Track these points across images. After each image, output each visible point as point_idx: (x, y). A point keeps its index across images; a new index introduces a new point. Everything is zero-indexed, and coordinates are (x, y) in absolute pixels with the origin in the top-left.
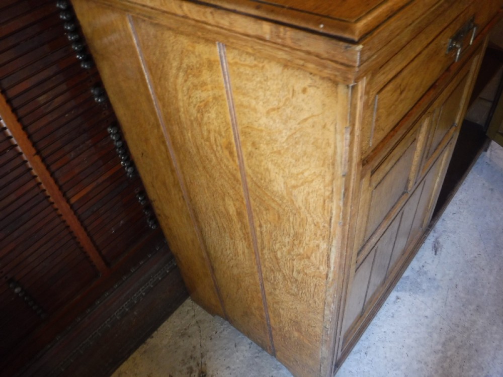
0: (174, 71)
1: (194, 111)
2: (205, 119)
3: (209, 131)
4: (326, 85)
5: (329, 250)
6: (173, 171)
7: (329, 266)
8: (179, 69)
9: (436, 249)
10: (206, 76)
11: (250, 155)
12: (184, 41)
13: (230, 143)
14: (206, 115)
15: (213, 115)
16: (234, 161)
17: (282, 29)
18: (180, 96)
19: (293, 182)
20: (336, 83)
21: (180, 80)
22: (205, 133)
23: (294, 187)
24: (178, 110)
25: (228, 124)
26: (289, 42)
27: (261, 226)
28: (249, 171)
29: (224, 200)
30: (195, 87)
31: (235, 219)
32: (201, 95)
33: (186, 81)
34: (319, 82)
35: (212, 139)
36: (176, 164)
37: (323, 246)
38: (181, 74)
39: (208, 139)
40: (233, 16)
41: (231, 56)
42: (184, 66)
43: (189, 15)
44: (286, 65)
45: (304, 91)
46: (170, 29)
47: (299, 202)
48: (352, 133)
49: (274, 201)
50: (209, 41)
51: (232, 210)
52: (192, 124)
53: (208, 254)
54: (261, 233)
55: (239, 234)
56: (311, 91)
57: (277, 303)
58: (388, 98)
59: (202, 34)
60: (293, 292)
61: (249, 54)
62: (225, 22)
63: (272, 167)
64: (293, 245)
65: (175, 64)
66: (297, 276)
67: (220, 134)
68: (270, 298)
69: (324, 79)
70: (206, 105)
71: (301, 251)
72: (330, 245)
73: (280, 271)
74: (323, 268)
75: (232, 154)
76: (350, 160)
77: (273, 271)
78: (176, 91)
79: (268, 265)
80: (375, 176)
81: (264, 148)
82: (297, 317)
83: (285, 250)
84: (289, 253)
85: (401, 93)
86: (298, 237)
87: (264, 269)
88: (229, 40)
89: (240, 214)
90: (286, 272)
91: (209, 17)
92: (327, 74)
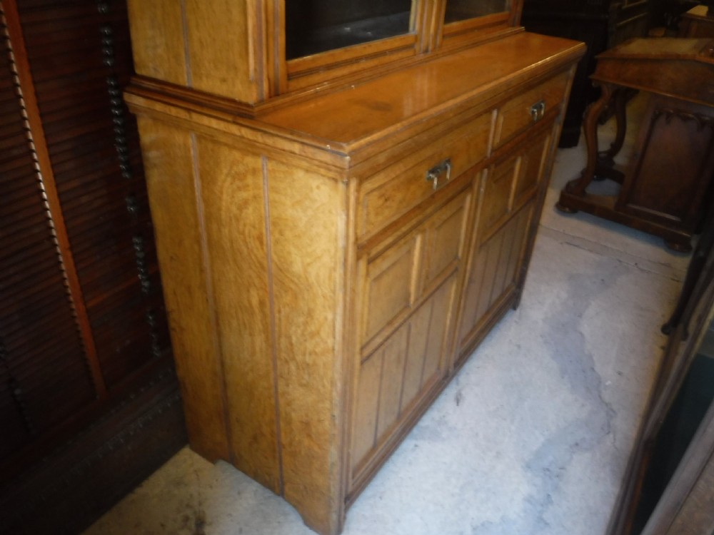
0: (223, 177)
1: (234, 209)
2: (243, 214)
3: (245, 225)
4: (330, 183)
5: (334, 320)
6: (202, 271)
7: (334, 338)
8: (227, 175)
9: (458, 400)
10: (250, 180)
11: (277, 242)
12: (237, 155)
13: (261, 234)
14: (245, 211)
15: (250, 210)
16: (263, 249)
17: (306, 148)
18: (225, 197)
19: (308, 260)
20: (335, 180)
21: (227, 184)
22: (241, 227)
23: (309, 264)
24: (220, 209)
25: (261, 217)
26: (310, 155)
27: (280, 312)
28: (275, 257)
29: (248, 291)
30: (239, 189)
31: (257, 311)
32: (244, 195)
33: (232, 184)
34: (327, 181)
35: (247, 232)
36: (207, 264)
37: (330, 316)
38: (229, 179)
39: (243, 233)
40: (276, 139)
41: (271, 165)
42: (233, 172)
43: (246, 136)
44: (307, 171)
45: (318, 187)
46: (226, 145)
47: (312, 279)
48: (348, 215)
49: (293, 281)
50: (255, 154)
51: (255, 301)
52: (231, 220)
53: (223, 364)
54: (280, 320)
55: (258, 326)
56: (323, 187)
57: (289, 404)
58: (374, 200)
59: (252, 149)
60: (304, 382)
61: (283, 163)
62: (270, 141)
63: (293, 250)
64: (306, 324)
65: (225, 171)
66: (309, 359)
67: (254, 227)
68: (282, 401)
69: (330, 178)
70: (246, 202)
71: (312, 328)
72: (335, 314)
73: (294, 359)
74: (330, 342)
75: (261, 243)
76: (347, 237)
77: (287, 362)
78: (222, 193)
79: (283, 355)
80: (371, 267)
81: (288, 234)
82: (307, 415)
83: (299, 332)
84: (303, 334)
85: (386, 200)
86: (310, 314)
87: (279, 363)
88: (271, 154)
89: (262, 303)
90: (299, 358)
91: (259, 138)
92: (331, 174)
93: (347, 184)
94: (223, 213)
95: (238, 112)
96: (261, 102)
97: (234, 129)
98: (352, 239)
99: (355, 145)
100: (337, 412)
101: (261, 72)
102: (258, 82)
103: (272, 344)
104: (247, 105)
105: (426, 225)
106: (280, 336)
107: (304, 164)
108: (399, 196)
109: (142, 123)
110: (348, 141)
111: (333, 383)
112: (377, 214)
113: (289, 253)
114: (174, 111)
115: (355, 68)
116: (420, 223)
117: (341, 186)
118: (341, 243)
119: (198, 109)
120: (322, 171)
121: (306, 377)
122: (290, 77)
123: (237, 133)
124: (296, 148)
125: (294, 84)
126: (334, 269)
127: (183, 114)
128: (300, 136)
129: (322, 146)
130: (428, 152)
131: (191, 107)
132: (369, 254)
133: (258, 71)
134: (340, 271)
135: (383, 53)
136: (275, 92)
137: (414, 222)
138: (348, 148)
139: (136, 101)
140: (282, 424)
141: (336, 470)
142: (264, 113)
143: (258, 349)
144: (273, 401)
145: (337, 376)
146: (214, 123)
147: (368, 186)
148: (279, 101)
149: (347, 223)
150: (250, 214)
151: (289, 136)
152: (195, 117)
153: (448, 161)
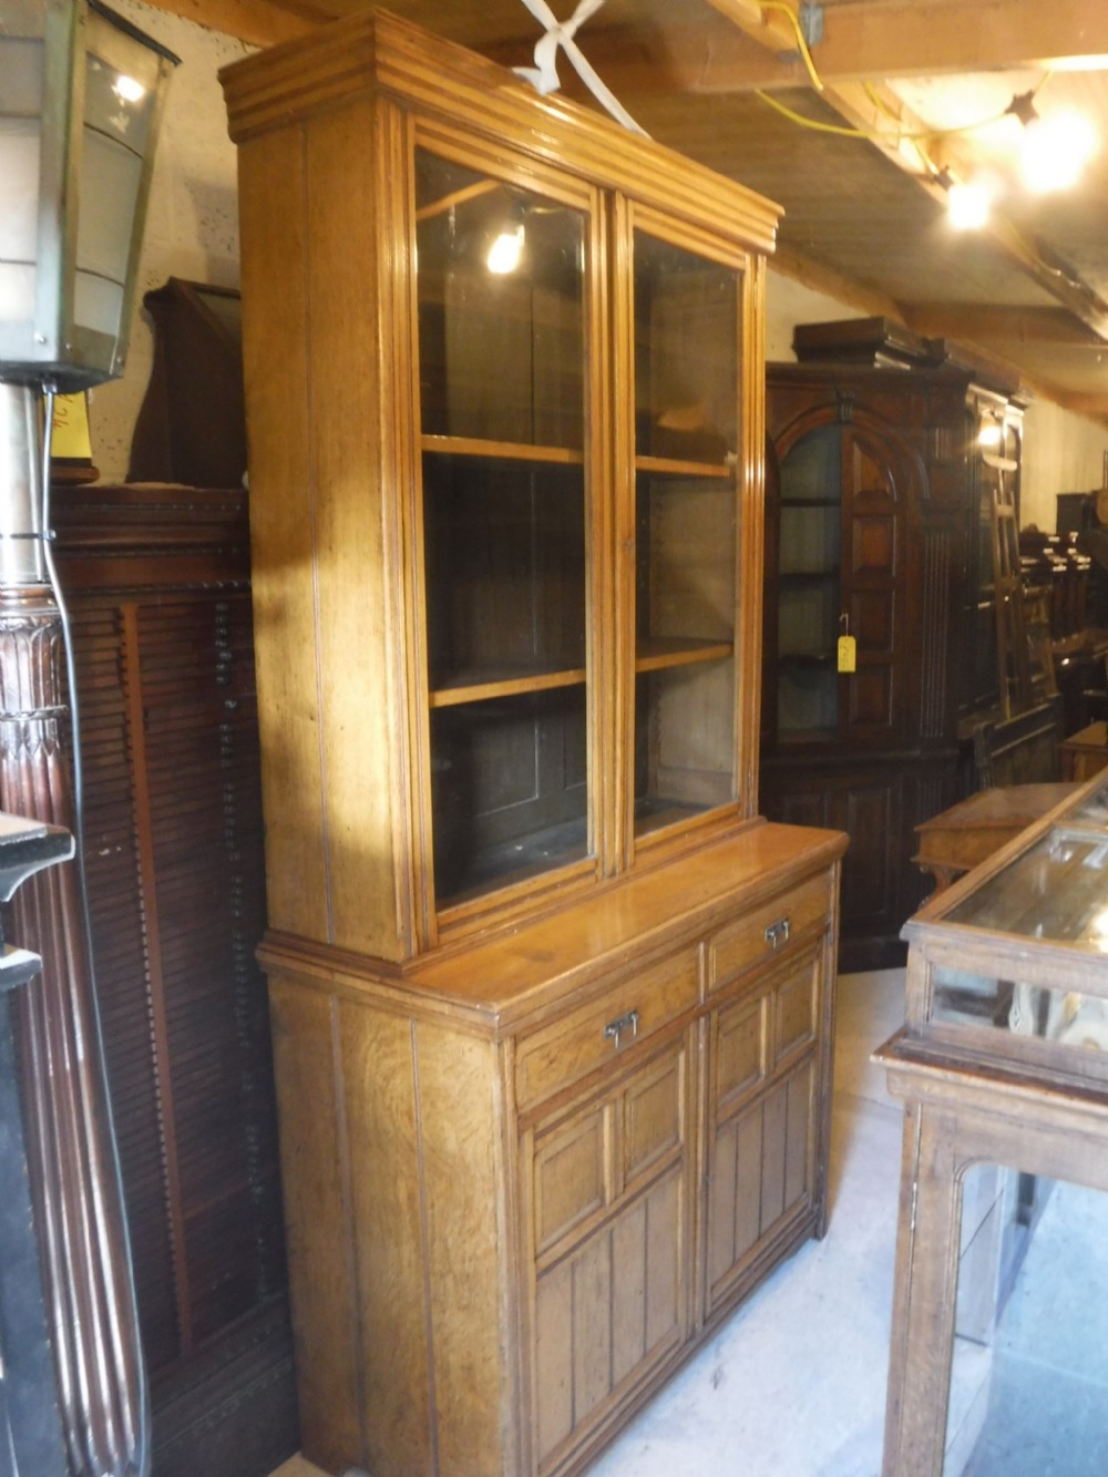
0: (367, 1043)
1: (379, 1080)
2: (390, 1086)
3: (392, 1099)
4: (482, 1044)
5: (495, 1208)
6: (337, 1161)
7: (497, 1232)
8: (372, 1041)
9: (716, 1381)
10: (397, 1045)
11: (428, 1116)
12: (383, 1017)
13: (410, 1108)
14: (392, 1081)
15: (398, 1081)
16: (412, 1127)
17: (456, 1008)
18: (368, 1066)
19: (464, 1135)
20: (487, 1042)
21: (372, 1051)
22: (387, 1101)
23: (464, 1141)
24: (363, 1081)
25: (410, 1087)
26: (460, 1016)
27: (433, 1206)
28: (426, 1135)
29: (395, 1183)
30: (386, 1056)
31: (405, 1208)
32: (390, 1063)
33: (377, 1051)
34: (479, 1043)
35: (394, 1106)
36: (344, 1152)
37: (491, 1205)
38: (374, 1046)
39: (389, 1108)
41: (420, 1028)
42: (379, 1037)
43: (393, 997)
44: (458, 1033)
45: (470, 1050)
46: (371, 1007)
47: (469, 1158)
48: (503, 1080)
49: (447, 1164)
50: (403, 1017)
51: (403, 1195)
52: (375, 1093)
53: (358, 1296)
54: (433, 1216)
55: (407, 1230)
56: (475, 1049)
57: (445, 1342)
58: (535, 1062)
59: (399, 1010)
60: (464, 1302)
61: (433, 1025)
62: (419, 1002)
63: (446, 1124)
64: (464, 1216)
65: (370, 1037)
66: (469, 1267)
67: (402, 1099)
68: (437, 1339)
69: (481, 1040)
70: (394, 1071)
71: (472, 1223)
72: (495, 1199)
73: (450, 1271)
74: (492, 1237)
75: (410, 1119)
76: (504, 1103)
77: (442, 1276)
78: (365, 1061)
79: (438, 1267)
80: (540, 1144)
81: (441, 1105)
82: (469, 1354)
83: (456, 1229)
84: (460, 1233)
85: (551, 1063)
86: (468, 1203)
87: (432, 1280)
88: (419, 1015)
89: (411, 1197)
90: (457, 1268)
91: (409, 999)
92: (482, 1035)
93: (500, 1045)
94: (366, 1085)
95: (387, 971)
96: (410, 959)
97: (380, 990)
98: (510, 1107)
99: (505, 1004)
100: (506, 1342)
101: (410, 929)
102: (407, 941)
103: (424, 1254)
104: (394, 963)
105: (616, 1093)
106: (434, 1240)
107: (455, 1025)
108: (568, 1057)
109: (273, 983)
110: (498, 1000)
111: (498, 1298)
112: (540, 1080)
113: (442, 1129)
114: (314, 971)
115: (517, 909)
116: (605, 1090)
117: (493, 1047)
118: (497, 1111)
119: (342, 968)
120: (473, 1032)
121: (466, 1294)
122: (441, 929)
123: (385, 995)
124: (446, 1009)
125: (445, 936)
126: (492, 1142)
127: (324, 974)
128: (451, 997)
129: (472, 1005)
130: (603, 1003)
131: (334, 966)
132: (535, 1127)
133: (406, 928)
134: (498, 1145)
135: (554, 887)
136: (425, 947)
137: (596, 1089)
138: (496, 1007)
139: (267, 958)
140: (437, 1378)
141: (510, 1439)
142: (414, 971)
143: (405, 1263)
144: (425, 1343)
145: (504, 1286)
146: (359, 984)
147: (525, 1047)
148: (429, 957)
149: (503, 1087)
150: (398, 1085)
151: (439, 997)
152: (338, 978)
153: (635, 1012)
